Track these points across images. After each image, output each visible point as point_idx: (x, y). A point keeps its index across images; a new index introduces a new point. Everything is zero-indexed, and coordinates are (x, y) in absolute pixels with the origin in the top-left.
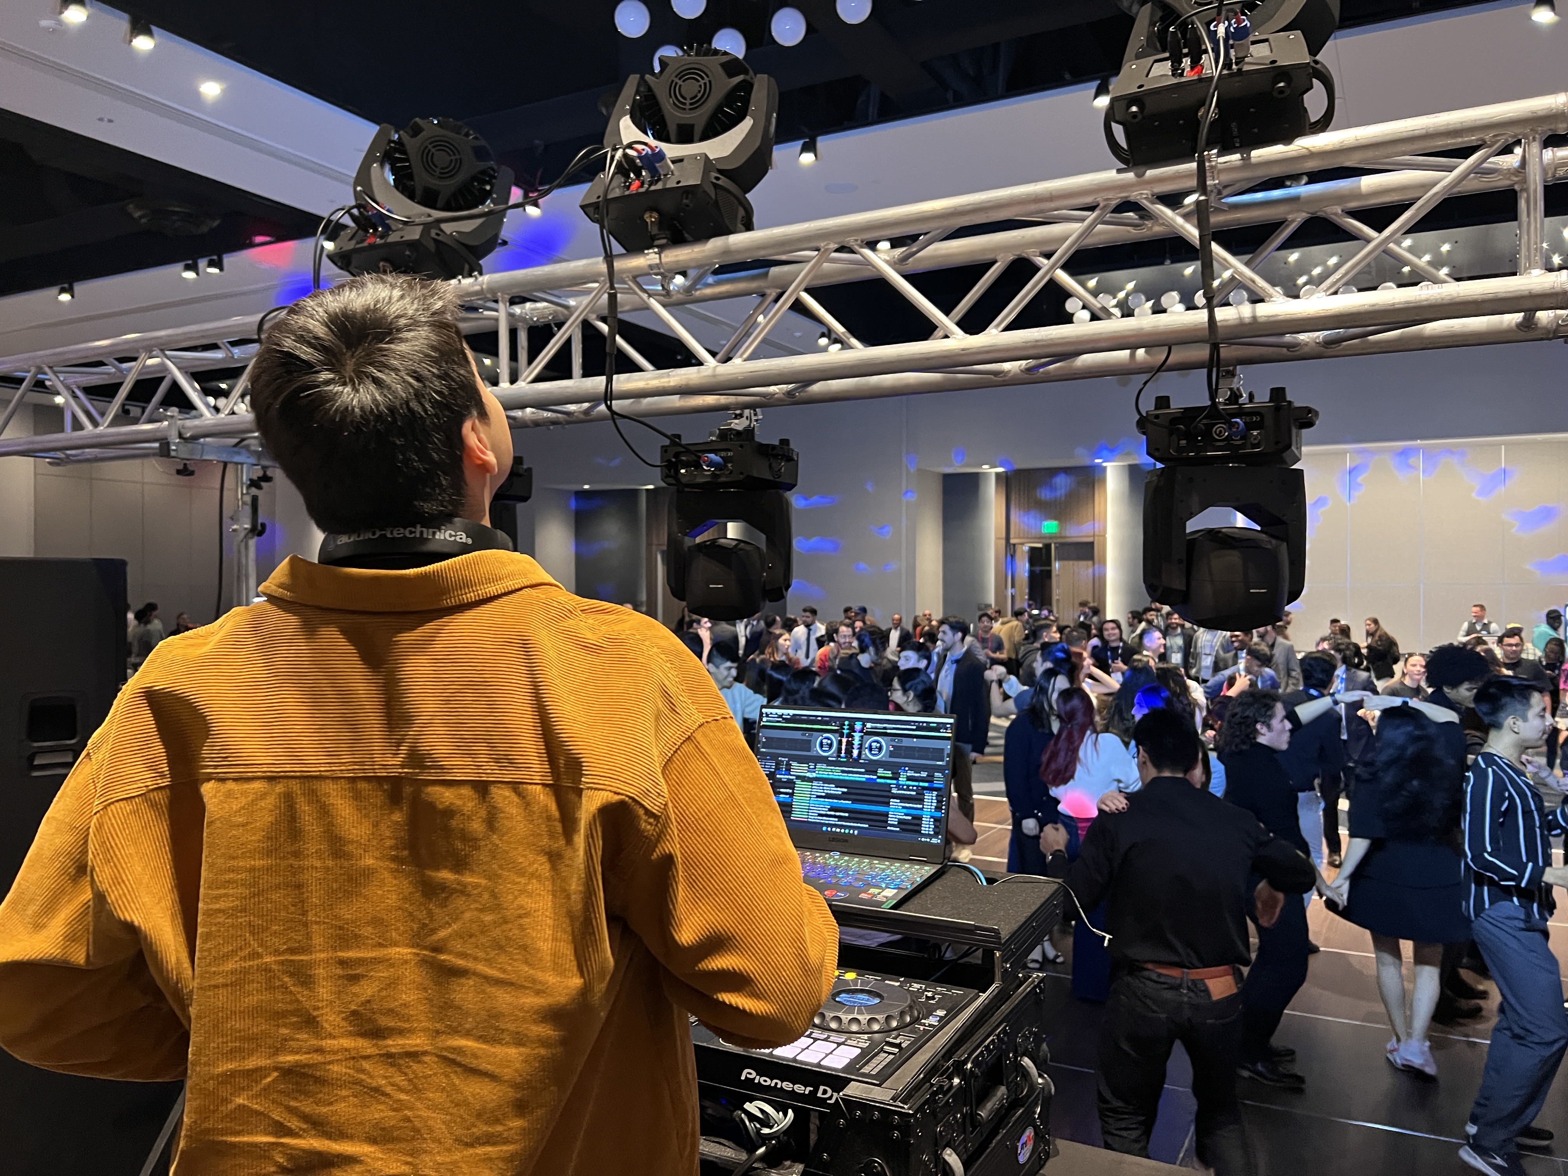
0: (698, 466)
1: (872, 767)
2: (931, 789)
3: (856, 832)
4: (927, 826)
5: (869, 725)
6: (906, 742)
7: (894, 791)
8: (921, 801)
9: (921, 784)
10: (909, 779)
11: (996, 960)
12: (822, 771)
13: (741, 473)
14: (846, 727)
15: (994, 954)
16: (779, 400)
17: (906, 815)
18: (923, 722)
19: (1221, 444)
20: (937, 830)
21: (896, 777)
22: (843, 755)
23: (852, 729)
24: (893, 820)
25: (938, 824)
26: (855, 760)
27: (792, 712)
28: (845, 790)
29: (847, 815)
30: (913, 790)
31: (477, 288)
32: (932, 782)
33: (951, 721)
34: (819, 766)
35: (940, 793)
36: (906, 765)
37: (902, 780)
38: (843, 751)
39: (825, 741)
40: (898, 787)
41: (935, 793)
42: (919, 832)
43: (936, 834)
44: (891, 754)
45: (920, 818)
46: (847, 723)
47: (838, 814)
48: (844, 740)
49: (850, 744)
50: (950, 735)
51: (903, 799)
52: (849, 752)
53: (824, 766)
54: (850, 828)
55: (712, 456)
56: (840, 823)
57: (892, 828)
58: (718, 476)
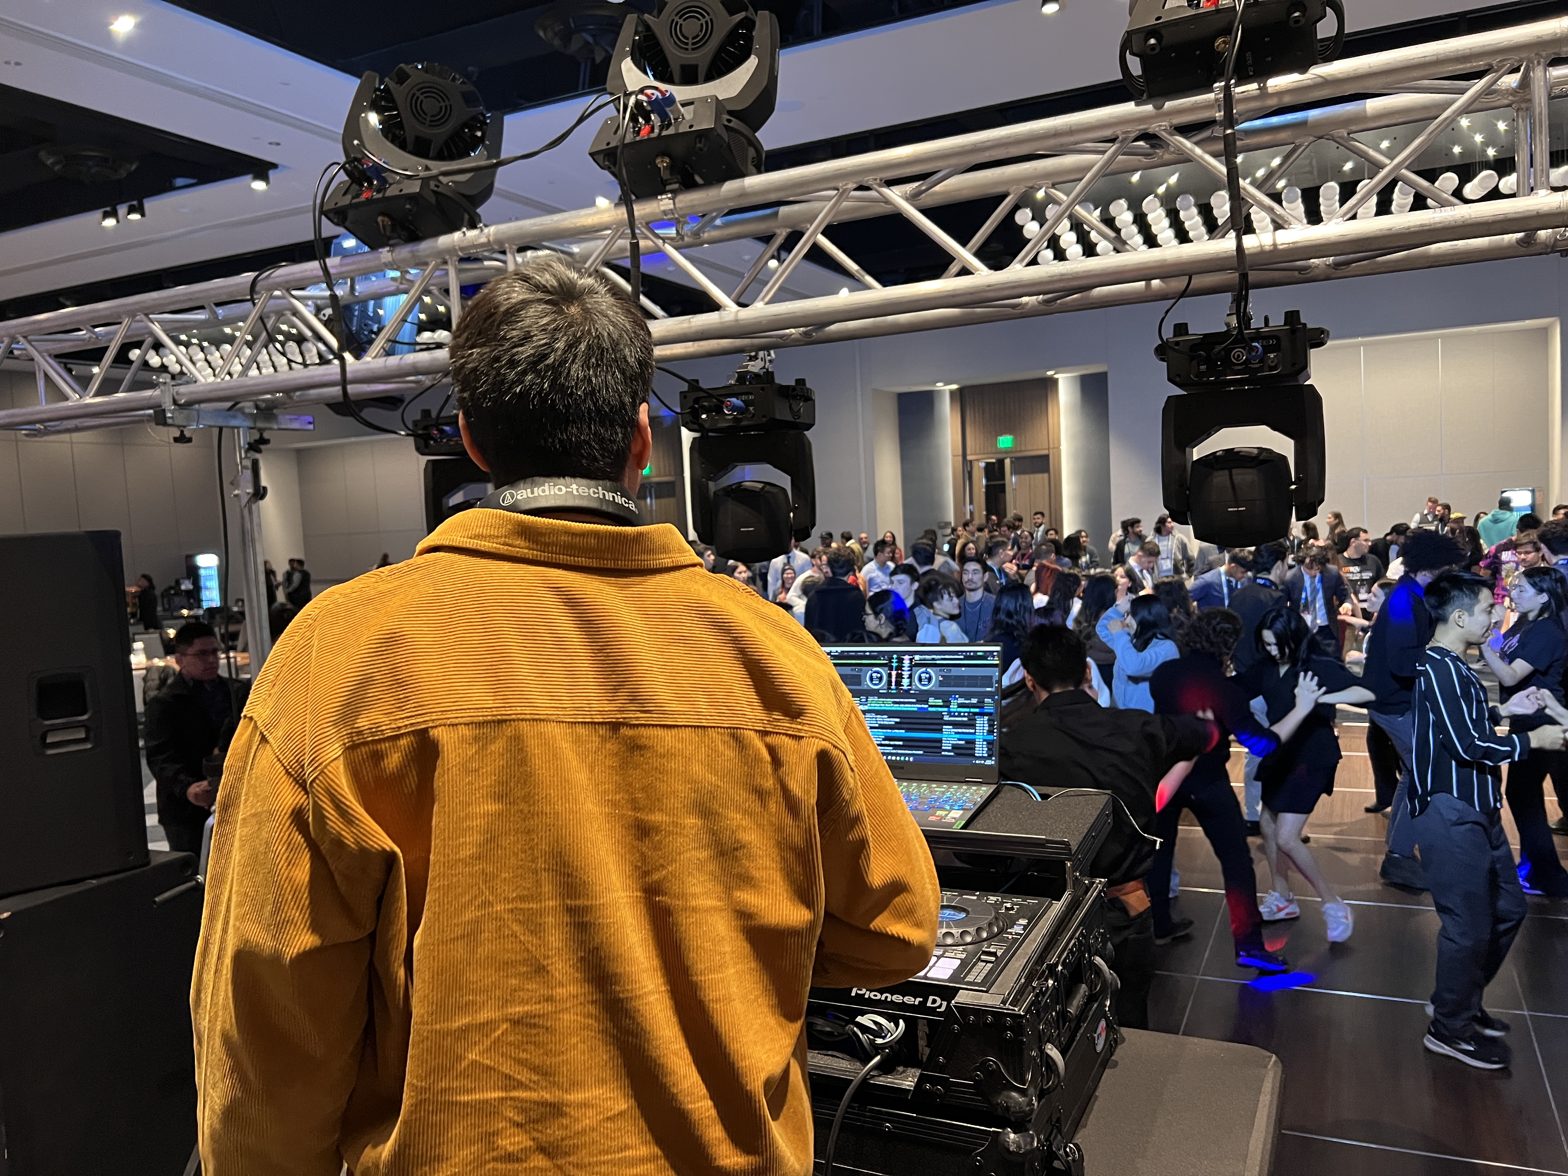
0: (719, 411)
1: (922, 697)
2: (982, 714)
3: (911, 759)
4: (981, 749)
5: (917, 657)
6: (955, 672)
7: (946, 718)
8: (973, 726)
9: (973, 710)
10: (960, 706)
11: (1067, 869)
12: (875, 703)
13: (764, 416)
14: (894, 661)
15: (1065, 865)
16: (795, 340)
17: (959, 740)
18: (970, 652)
19: (1240, 367)
20: (991, 753)
21: (947, 704)
22: (893, 687)
23: (900, 661)
24: (946, 746)
25: (991, 746)
26: (907, 691)
27: (840, 649)
28: (898, 720)
29: (901, 743)
30: (964, 716)
31: (483, 240)
32: (983, 707)
33: (998, 648)
34: (870, 699)
35: (991, 718)
36: (955, 693)
37: (954, 707)
38: (893, 684)
39: (874, 675)
40: (950, 714)
41: (986, 718)
42: (973, 755)
43: (990, 757)
44: (941, 684)
45: (972, 742)
46: (895, 656)
47: (892, 743)
48: (894, 673)
49: (900, 677)
50: (997, 662)
51: (955, 725)
52: (899, 683)
53: (876, 699)
54: (905, 755)
55: (734, 400)
56: (894, 751)
57: (947, 753)
58: (741, 420)
